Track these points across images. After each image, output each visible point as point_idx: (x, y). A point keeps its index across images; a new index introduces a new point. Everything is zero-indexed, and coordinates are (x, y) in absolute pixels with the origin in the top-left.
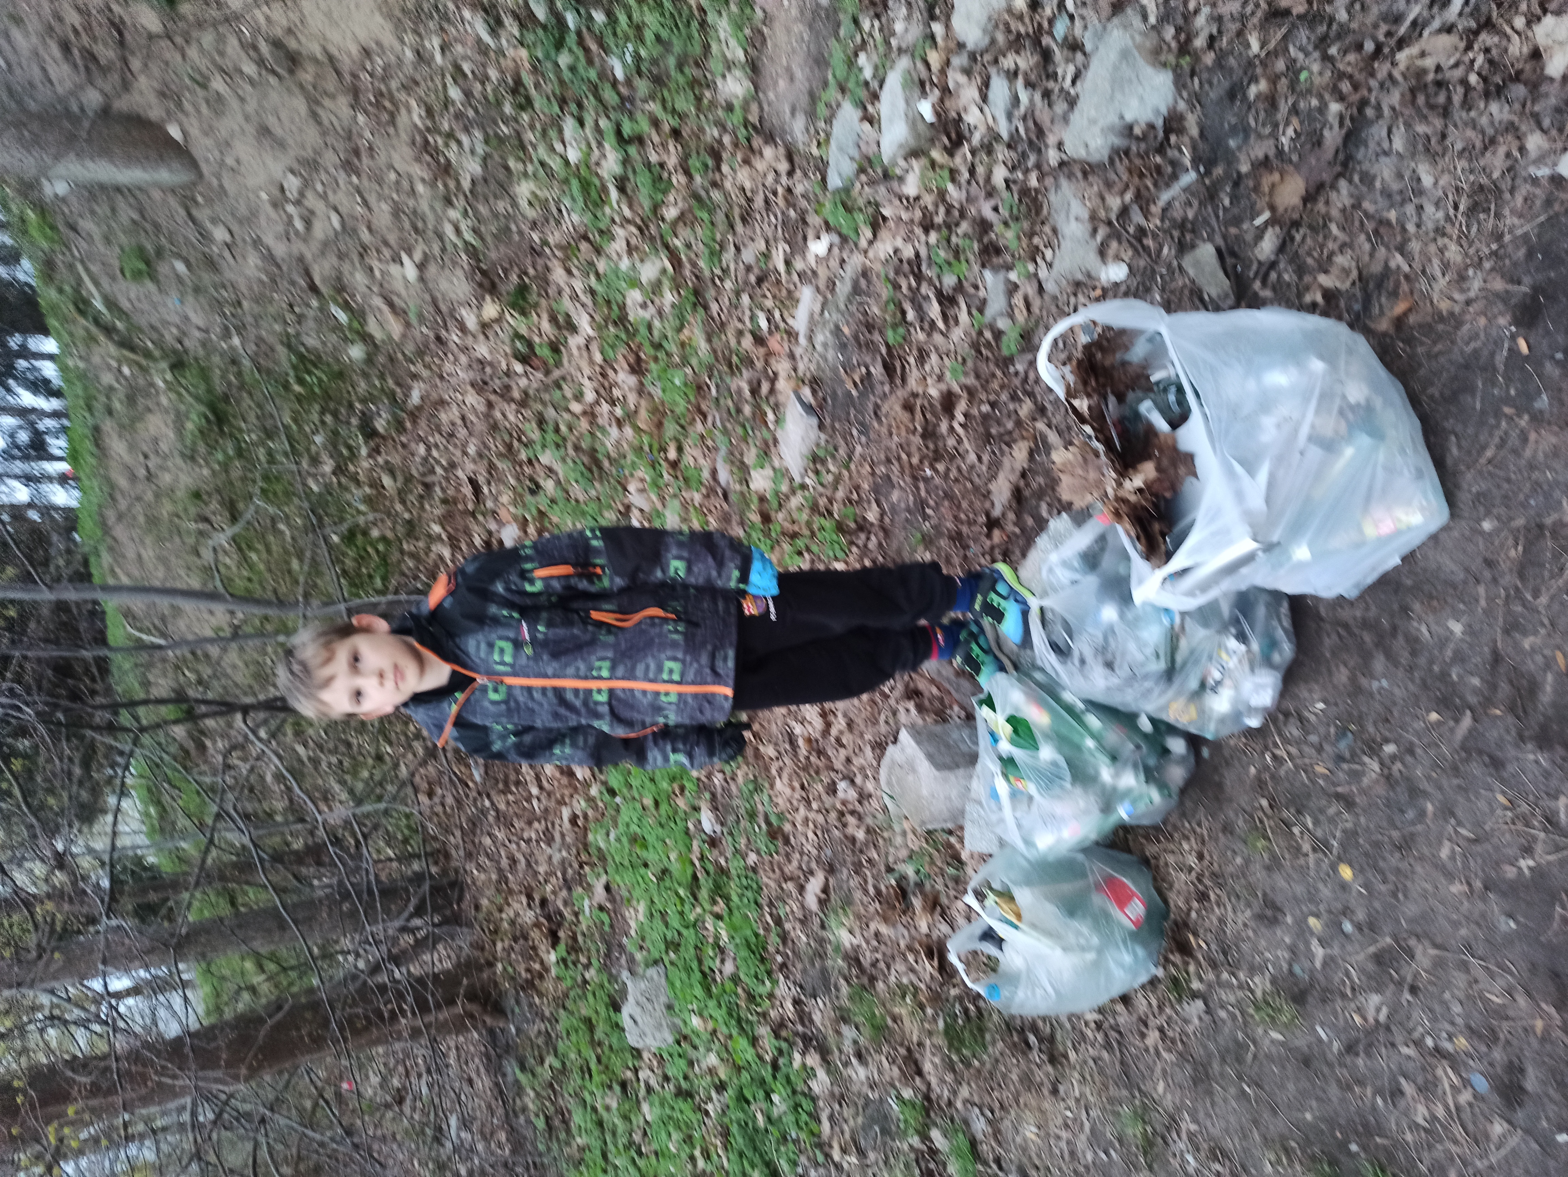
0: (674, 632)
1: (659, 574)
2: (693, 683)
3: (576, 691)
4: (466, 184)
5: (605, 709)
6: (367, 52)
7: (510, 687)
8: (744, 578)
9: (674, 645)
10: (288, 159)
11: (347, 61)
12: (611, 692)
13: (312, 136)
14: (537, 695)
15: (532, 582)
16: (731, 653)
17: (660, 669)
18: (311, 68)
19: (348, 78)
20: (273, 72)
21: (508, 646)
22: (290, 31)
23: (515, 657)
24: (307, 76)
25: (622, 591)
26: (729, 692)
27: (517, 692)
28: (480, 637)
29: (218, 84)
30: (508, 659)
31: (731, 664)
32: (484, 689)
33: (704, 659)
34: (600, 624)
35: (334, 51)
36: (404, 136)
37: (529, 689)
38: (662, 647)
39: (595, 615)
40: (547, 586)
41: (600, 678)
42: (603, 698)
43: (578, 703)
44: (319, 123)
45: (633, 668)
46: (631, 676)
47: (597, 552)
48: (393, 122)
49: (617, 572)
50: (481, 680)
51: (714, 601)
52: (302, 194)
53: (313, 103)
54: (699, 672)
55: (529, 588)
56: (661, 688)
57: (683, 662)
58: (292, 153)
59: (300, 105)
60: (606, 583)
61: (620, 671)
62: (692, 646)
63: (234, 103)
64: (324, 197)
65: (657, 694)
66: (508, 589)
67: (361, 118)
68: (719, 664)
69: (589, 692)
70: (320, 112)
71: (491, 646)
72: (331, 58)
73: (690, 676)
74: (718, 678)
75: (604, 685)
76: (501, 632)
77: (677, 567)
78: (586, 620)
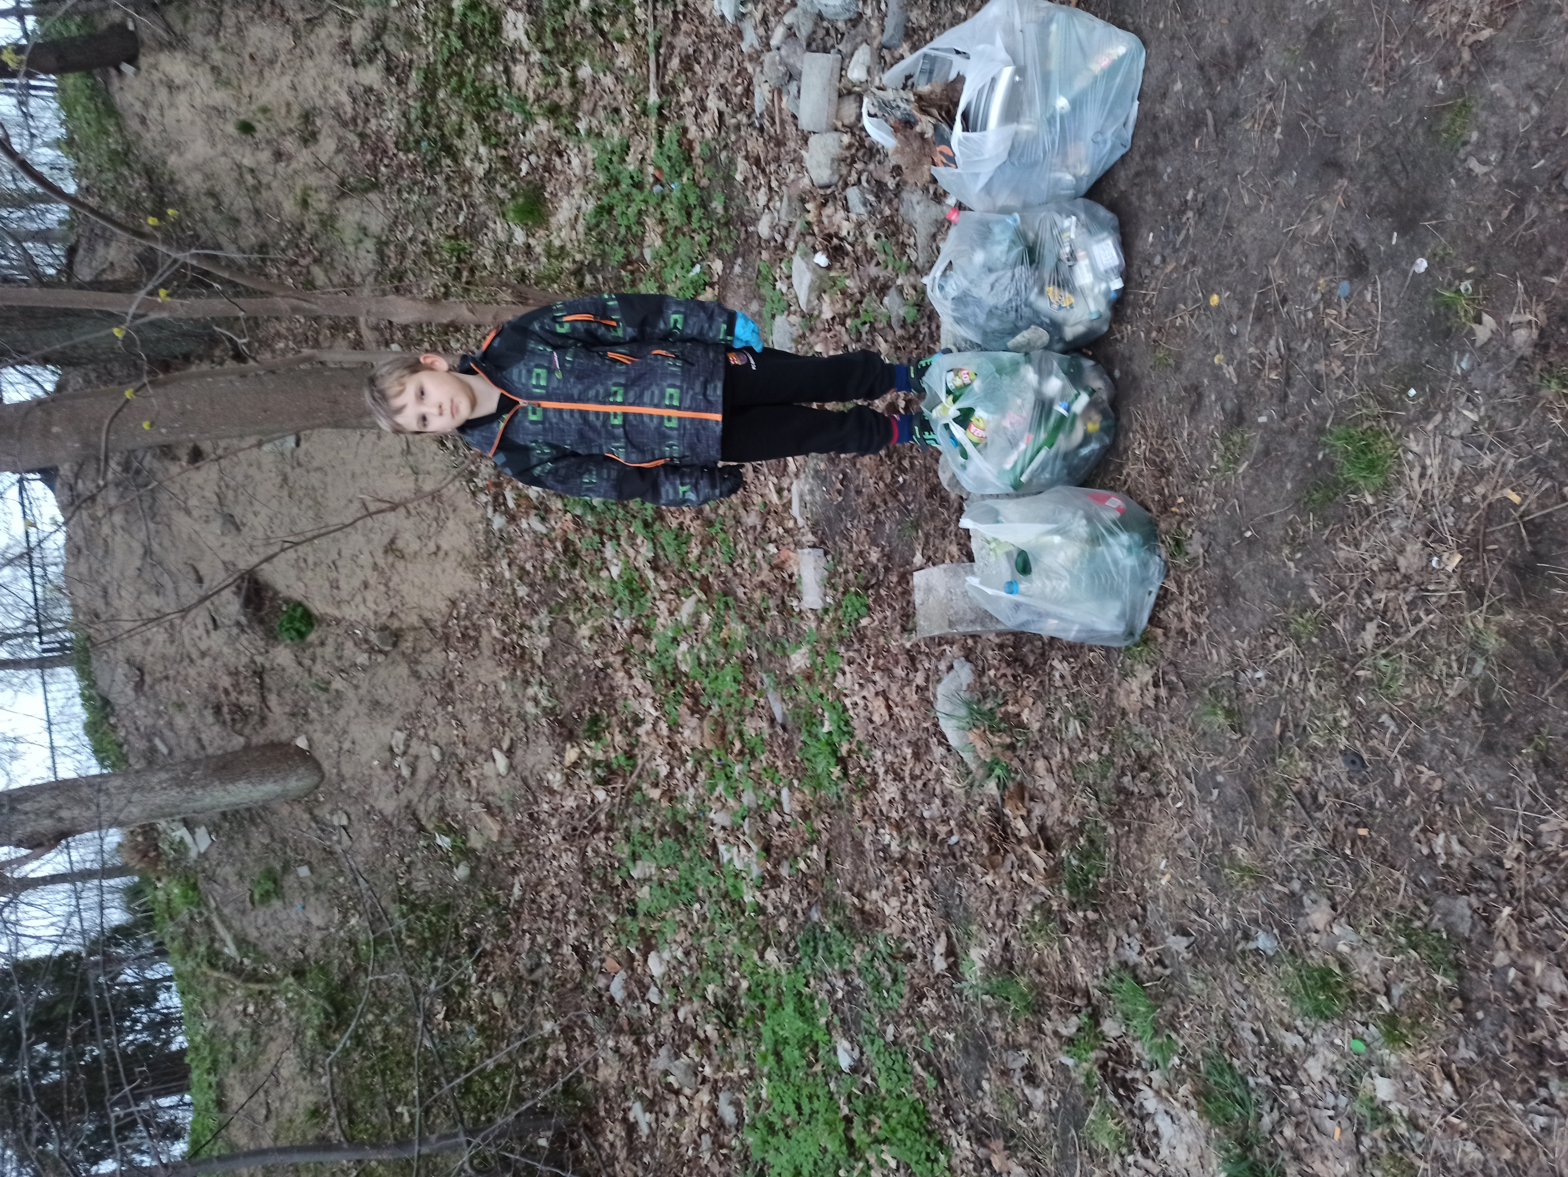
0: (674, 366)
1: (662, 326)
2: (689, 409)
3: (597, 414)
4: (539, 660)
5: (620, 431)
6: (454, 603)
7: (545, 410)
8: (730, 331)
9: (674, 375)
10: (395, 720)
11: (438, 617)
12: (625, 415)
13: (414, 690)
14: (566, 416)
15: (561, 324)
16: (720, 385)
17: (662, 396)
18: (410, 637)
19: (439, 630)
20: (381, 651)
21: (542, 372)
22: (392, 614)
23: (548, 380)
24: (406, 645)
25: (633, 340)
26: (718, 417)
27: (551, 414)
28: (521, 366)
29: (338, 684)
30: (543, 383)
31: (719, 392)
32: (525, 409)
33: (698, 387)
34: (615, 361)
35: (427, 615)
36: (487, 652)
37: (560, 411)
38: (665, 375)
39: (611, 355)
40: (573, 328)
41: (615, 403)
42: (618, 421)
43: (599, 424)
44: (419, 678)
45: (641, 395)
46: (639, 402)
47: (613, 310)
48: (477, 645)
49: (628, 324)
50: (522, 403)
51: (706, 351)
52: (407, 746)
53: (413, 662)
54: (693, 398)
55: (559, 330)
56: (666, 412)
57: (680, 388)
58: (398, 714)
59: (403, 670)
60: (620, 333)
61: (631, 395)
62: (687, 376)
63: (351, 694)
64: (425, 739)
65: (661, 418)
66: (542, 328)
67: (452, 655)
68: (710, 392)
69: (607, 415)
70: (419, 668)
71: (530, 372)
72: (426, 622)
73: (687, 403)
74: (709, 407)
75: (619, 409)
76: (538, 361)
77: (675, 318)
78: (604, 357)
